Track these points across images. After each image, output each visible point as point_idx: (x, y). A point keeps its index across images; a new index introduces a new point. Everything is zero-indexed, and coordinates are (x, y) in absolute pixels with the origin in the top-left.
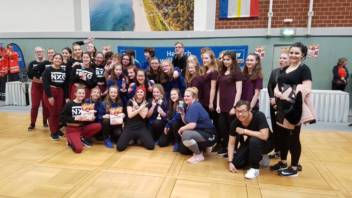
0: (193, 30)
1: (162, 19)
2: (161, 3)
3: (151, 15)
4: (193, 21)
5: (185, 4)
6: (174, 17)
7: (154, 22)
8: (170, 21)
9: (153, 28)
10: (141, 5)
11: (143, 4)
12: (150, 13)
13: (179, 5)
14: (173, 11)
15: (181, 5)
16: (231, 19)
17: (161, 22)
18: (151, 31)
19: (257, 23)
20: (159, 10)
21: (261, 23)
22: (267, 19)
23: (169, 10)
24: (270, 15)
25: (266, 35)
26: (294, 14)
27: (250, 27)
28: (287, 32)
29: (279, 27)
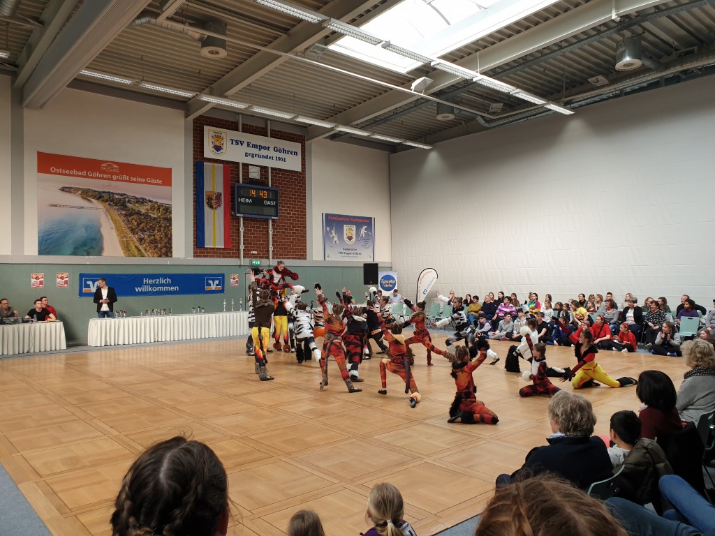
0: (171, 257)
1: (137, 244)
2: (137, 228)
3: (125, 239)
4: (171, 248)
5: (162, 231)
6: (151, 242)
7: (128, 247)
8: (147, 246)
9: (127, 253)
10: (112, 228)
11: (114, 227)
12: (122, 237)
13: (156, 231)
14: (149, 237)
15: (159, 231)
16: (207, 248)
17: (136, 247)
18: (123, 255)
19: (230, 253)
20: (134, 234)
21: (233, 253)
22: (239, 250)
23: (145, 235)
24: (242, 247)
25: (239, 264)
26: (257, 247)
27: (224, 257)
28: (256, 262)
29: (248, 257)
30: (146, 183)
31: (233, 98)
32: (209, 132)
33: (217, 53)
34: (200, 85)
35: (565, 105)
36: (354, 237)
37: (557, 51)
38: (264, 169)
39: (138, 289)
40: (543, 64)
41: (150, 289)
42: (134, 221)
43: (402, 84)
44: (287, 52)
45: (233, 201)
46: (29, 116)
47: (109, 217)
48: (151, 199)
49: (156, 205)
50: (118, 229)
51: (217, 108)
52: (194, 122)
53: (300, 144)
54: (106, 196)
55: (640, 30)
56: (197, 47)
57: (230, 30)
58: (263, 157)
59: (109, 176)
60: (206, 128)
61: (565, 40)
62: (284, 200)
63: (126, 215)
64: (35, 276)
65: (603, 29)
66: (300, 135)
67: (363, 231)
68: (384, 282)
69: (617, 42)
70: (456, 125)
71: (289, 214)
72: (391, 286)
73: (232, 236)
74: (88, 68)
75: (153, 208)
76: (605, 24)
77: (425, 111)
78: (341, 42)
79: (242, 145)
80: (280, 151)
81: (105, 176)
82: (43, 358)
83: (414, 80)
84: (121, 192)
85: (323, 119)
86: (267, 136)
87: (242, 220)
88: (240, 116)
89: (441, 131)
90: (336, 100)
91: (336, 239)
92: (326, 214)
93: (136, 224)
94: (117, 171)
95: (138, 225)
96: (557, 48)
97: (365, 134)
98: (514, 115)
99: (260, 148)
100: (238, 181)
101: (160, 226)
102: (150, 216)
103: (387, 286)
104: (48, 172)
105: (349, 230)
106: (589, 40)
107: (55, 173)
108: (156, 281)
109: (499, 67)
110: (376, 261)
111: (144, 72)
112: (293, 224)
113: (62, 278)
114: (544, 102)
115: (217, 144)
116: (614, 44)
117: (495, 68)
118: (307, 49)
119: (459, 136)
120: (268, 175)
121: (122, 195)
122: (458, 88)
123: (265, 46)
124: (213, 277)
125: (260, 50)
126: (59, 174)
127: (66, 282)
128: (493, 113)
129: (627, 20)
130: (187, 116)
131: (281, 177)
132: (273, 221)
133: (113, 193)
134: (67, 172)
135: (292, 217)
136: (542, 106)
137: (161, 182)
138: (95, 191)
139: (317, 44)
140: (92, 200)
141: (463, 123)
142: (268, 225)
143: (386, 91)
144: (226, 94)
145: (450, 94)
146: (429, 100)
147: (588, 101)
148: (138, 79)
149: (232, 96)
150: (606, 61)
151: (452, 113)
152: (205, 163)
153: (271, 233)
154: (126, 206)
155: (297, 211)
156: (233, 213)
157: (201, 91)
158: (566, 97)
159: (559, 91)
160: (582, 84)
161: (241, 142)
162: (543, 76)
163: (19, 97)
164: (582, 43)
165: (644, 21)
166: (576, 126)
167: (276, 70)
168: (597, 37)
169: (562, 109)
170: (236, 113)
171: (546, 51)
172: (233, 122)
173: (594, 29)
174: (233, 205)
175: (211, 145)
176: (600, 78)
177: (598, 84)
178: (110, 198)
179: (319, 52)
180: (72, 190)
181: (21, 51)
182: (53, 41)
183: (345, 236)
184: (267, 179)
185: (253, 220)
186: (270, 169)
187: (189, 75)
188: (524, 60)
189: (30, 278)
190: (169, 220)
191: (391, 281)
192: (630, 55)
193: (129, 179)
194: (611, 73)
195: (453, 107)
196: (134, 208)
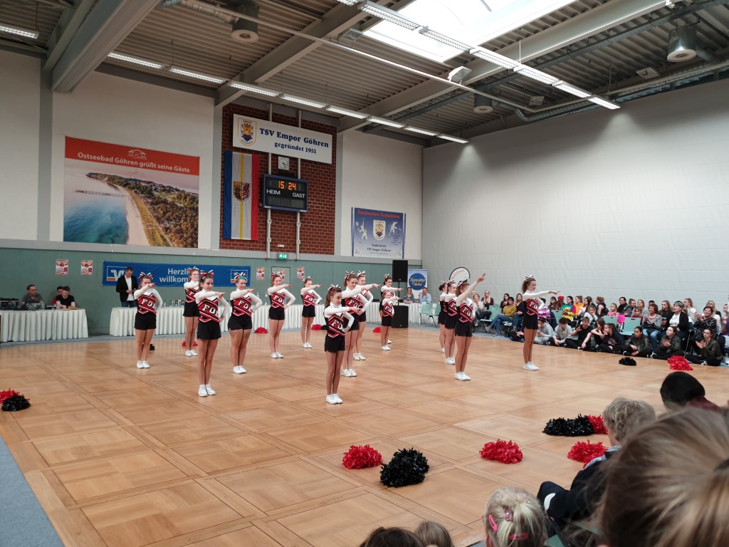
0: (197, 247)
1: (163, 233)
2: (163, 217)
3: (150, 228)
4: (197, 238)
5: (188, 221)
6: (177, 232)
7: (153, 236)
8: (172, 236)
9: (152, 242)
10: (138, 217)
11: (140, 215)
12: (148, 226)
13: (182, 221)
14: (175, 227)
15: (185, 220)
16: (234, 240)
17: (162, 236)
18: (148, 245)
19: (256, 246)
20: (159, 223)
21: (260, 246)
22: (265, 243)
23: (171, 225)
24: (269, 240)
25: (266, 257)
26: (285, 241)
27: (250, 249)
28: (282, 256)
29: (275, 251)
30: (173, 171)
31: (264, 86)
32: (238, 120)
33: (249, 36)
34: (230, 71)
35: (611, 99)
36: (384, 233)
37: (604, 40)
38: (293, 160)
39: (162, 280)
40: (587, 54)
41: (174, 280)
42: (160, 210)
43: (439, 74)
44: (320, 38)
45: (261, 193)
46: (58, 100)
47: (135, 205)
48: (178, 188)
49: (183, 195)
50: (143, 217)
51: (247, 96)
52: (224, 110)
53: (331, 136)
54: (133, 184)
55: (694, 19)
56: (229, 31)
57: (262, 14)
58: (293, 147)
59: (136, 163)
60: (236, 116)
61: (613, 29)
62: (313, 193)
63: (152, 204)
64: (59, 263)
65: (655, 16)
66: (331, 126)
67: (393, 227)
68: (413, 280)
69: (670, 32)
70: (493, 119)
71: (318, 207)
72: (421, 285)
73: (259, 228)
74: (116, 51)
75: (179, 197)
76: (657, 12)
77: (461, 103)
78: (376, 28)
79: (272, 134)
80: (310, 142)
81: (132, 163)
82: (64, 345)
83: (452, 69)
84: (147, 180)
85: (357, 109)
86: (297, 126)
87: (269, 212)
88: (271, 105)
89: (477, 125)
90: (368, 90)
91: (365, 234)
92: (356, 209)
93: (162, 212)
94: (145, 158)
95: (164, 214)
96: (604, 37)
97: (398, 126)
98: (555, 109)
99: (291, 138)
100: (267, 172)
101: (186, 216)
102: (177, 206)
103: (416, 284)
104: (77, 158)
105: (379, 225)
106: (639, 29)
107: (83, 159)
108: (180, 272)
109: (541, 58)
110: (406, 258)
111: (173, 57)
112: (321, 217)
113: (86, 265)
114: (589, 95)
115: (247, 133)
116: (666, 34)
117: (537, 59)
118: (341, 34)
119: (497, 130)
120: (297, 167)
121: (149, 183)
122: (497, 80)
123: (297, 30)
124: (239, 269)
125: (293, 35)
126: (87, 160)
127: (90, 270)
128: (533, 107)
129: (681, 8)
130: (216, 104)
131: (311, 169)
132: (301, 213)
133: (140, 181)
134: (95, 158)
135: (321, 211)
136: (585, 100)
137: (188, 170)
138: (121, 178)
139: (351, 29)
140: (119, 187)
141: (502, 117)
142: (296, 218)
143: (422, 82)
144: (258, 81)
145: (489, 86)
146: (468, 91)
147: (635, 95)
148: (168, 63)
149: (262, 83)
150: (656, 52)
151: (491, 105)
152: (233, 153)
153: (299, 226)
154: (152, 194)
155: (326, 205)
156: (261, 204)
157: (232, 77)
158: (611, 91)
159: (604, 85)
160: (628, 77)
161: (270, 131)
162: (587, 68)
163: (48, 80)
164: (632, 32)
165: (699, 9)
166: (621, 122)
167: (308, 57)
168: (648, 26)
169: (607, 103)
170: (266, 101)
171: (593, 41)
172: (263, 111)
173: (645, 16)
174: (261, 197)
175: (241, 135)
176: (650, 70)
177: (646, 77)
178: (136, 185)
179: (353, 38)
180: (99, 177)
181: (51, 33)
182: (82, 22)
183: (375, 232)
184: (297, 170)
185: (281, 212)
186: (299, 160)
187: (220, 61)
188: (569, 50)
189: (54, 264)
190: (196, 210)
191: (421, 280)
192: (683, 45)
193: (157, 166)
194: (662, 65)
195: (491, 99)
196: (161, 196)
